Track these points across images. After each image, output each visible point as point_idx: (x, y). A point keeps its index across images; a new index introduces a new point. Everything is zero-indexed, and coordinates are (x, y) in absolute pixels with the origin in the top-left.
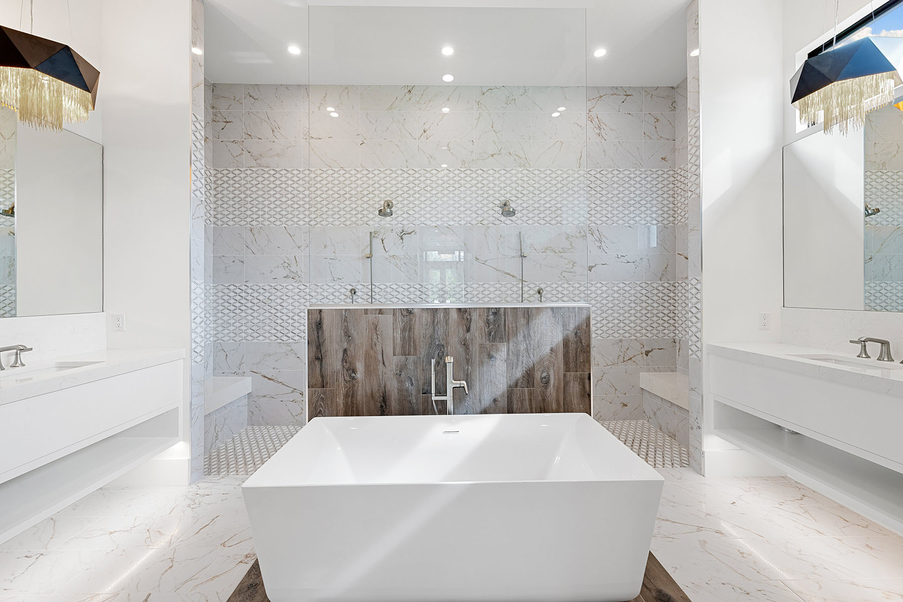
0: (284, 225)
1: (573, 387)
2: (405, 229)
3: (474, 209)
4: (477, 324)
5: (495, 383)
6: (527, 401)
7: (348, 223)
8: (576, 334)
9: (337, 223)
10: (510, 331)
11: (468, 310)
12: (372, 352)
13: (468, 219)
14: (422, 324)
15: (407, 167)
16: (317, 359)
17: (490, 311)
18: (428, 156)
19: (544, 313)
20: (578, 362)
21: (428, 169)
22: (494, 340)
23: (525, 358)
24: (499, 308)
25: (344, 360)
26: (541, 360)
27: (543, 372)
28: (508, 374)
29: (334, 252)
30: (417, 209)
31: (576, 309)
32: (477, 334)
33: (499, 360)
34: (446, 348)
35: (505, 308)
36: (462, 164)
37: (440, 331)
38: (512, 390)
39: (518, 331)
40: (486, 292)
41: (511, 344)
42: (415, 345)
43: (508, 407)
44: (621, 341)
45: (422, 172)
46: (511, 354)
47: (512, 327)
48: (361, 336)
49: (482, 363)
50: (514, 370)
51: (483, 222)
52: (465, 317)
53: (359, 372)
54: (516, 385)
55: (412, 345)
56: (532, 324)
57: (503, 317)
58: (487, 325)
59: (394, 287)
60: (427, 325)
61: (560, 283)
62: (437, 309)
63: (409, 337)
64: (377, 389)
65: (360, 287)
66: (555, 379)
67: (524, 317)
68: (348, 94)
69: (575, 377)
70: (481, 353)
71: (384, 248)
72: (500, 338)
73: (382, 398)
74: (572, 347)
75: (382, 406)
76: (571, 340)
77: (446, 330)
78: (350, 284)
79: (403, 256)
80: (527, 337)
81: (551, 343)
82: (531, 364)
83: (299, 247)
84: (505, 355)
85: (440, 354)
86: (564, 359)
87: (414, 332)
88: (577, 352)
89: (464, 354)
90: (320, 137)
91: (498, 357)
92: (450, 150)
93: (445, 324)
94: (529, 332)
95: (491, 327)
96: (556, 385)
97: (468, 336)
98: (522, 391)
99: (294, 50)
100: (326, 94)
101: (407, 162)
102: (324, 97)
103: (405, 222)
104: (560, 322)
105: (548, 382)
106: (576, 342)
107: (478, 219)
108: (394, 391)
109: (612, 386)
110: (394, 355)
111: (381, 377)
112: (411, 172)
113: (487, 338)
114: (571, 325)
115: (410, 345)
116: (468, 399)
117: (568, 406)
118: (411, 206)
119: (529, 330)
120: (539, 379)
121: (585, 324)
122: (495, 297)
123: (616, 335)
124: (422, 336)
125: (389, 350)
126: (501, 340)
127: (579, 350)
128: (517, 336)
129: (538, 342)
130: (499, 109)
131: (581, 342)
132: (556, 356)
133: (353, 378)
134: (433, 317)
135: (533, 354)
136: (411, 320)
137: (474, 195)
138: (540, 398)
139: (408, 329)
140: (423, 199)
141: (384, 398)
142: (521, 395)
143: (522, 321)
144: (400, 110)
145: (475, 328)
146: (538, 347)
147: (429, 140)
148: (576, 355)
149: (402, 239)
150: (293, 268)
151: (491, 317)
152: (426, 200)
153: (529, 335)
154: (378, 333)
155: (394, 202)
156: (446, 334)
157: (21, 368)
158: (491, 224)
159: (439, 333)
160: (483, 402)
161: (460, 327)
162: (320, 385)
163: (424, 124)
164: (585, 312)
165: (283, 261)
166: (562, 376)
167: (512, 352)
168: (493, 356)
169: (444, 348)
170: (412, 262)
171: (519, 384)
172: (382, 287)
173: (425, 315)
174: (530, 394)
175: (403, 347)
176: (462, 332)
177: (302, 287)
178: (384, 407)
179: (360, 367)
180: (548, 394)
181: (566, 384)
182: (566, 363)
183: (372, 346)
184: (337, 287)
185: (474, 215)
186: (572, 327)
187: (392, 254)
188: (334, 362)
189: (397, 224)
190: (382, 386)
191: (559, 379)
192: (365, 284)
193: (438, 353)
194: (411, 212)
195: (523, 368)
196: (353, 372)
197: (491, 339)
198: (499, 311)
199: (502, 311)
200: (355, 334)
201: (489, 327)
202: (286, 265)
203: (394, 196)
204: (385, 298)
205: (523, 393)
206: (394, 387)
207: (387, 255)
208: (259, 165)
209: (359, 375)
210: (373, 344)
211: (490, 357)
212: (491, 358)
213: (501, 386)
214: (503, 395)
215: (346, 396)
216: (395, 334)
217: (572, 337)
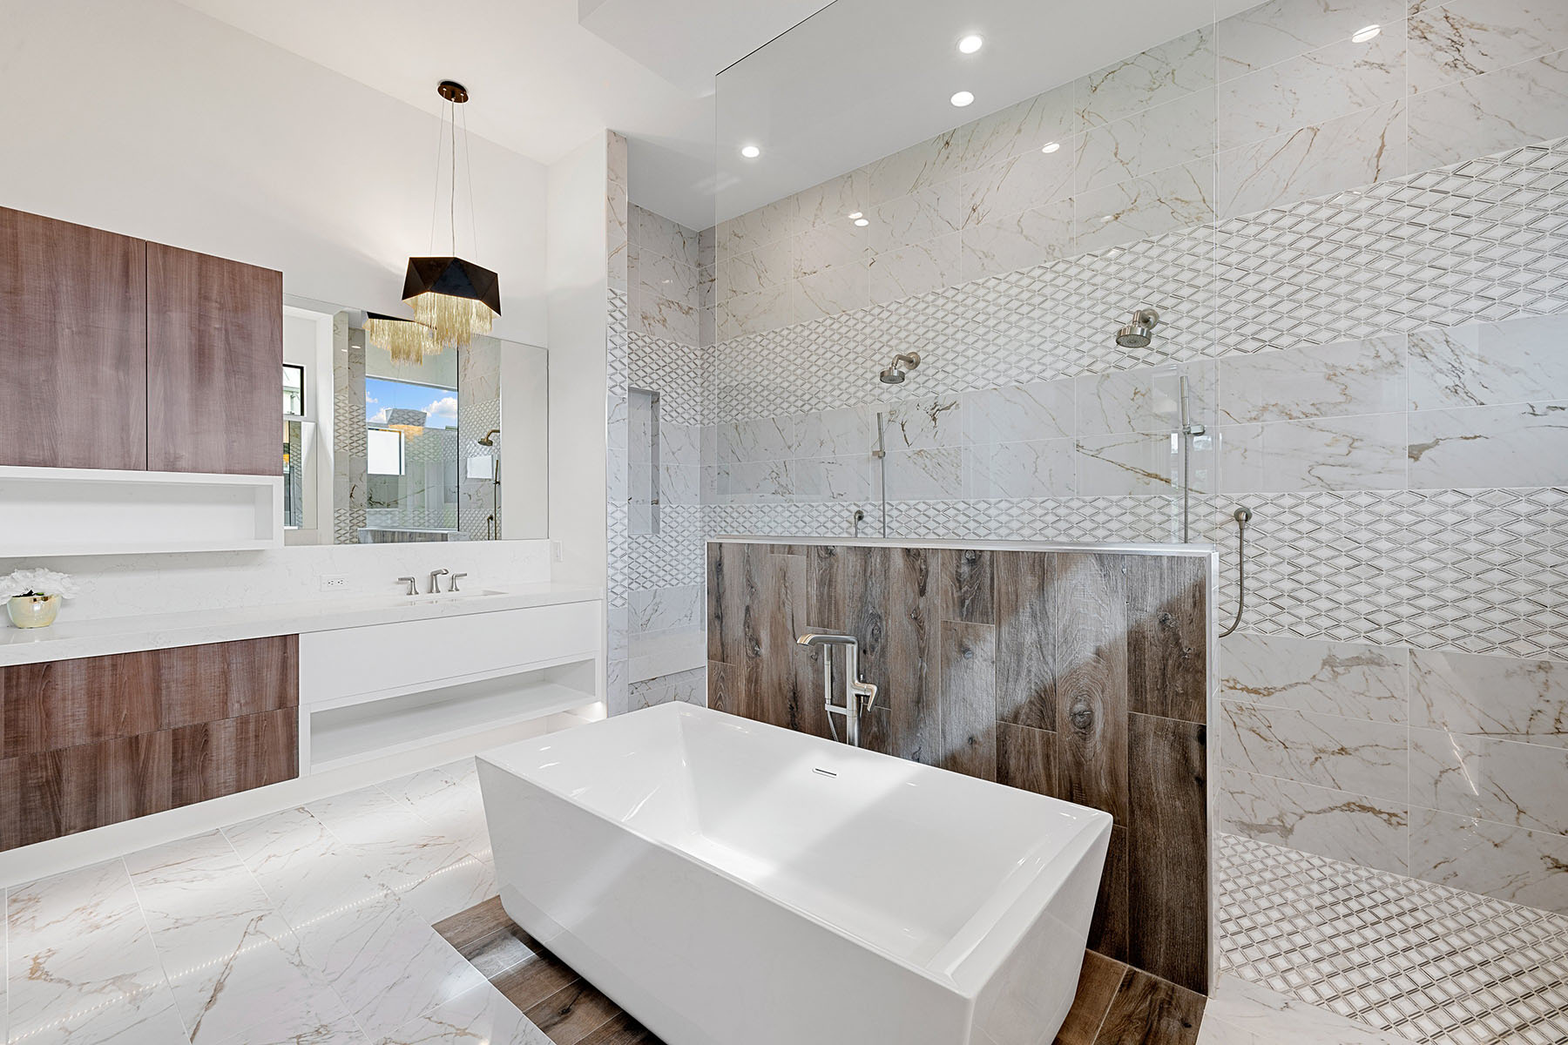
0: (773, 416)
1: (1156, 752)
2: (940, 402)
3: (1074, 341)
4: (939, 580)
5: (972, 706)
6: (1039, 758)
7: (852, 401)
8: (1163, 621)
9: (837, 403)
10: (1003, 602)
11: (922, 553)
12: (779, 616)
13: (1061, 365)
14: (848, 575)
15: (943, 286)
16: (718, 617)
17: (963, 557)
18: (981, 255)
19: (1080, 565)
20: (1170, 693)
21: (980, 281)
22: (970, 615)
23: (1034, 663)
24: (981, 551)
25: (747, 624)
26: (1073, 673)
27: (1076, 700)
28: (999, 692)
29: (834, 452)
30: (960, 360)
31: (1165, 561)
32: (938, 601)
33: (981, 659)
34: (884, 623)
35: (992, 552)
36: (1048, 253)
37: (876, 591)
38: (1007, 726)
39: (1020, 603)
40: (1101, 518)
41: (1004, 629)
42: (837, 611)
43: (998, 760)
44: (1543, 667)
45: (970, 288)
46: (1004, 650)
47: (1007, 593)
48: (766, 584)
49: (947, 661)
50: (1011, 685)
51: (1093, 368)
52: (917, 567)
53: (763, 645)
54: (1016, 718)
55: (833, 609)
56: (1050, 591)
57: (988, 570)
58: (958, 585)
59: (922, 507)
60: (855, 576)
61: (1307, 494)
62: (871, 548)
63: (830, 597)
64: (785, 676)
65: (868, 508)
66: (1107, 721)
67: (1033, 573)
68: (851, 186)
69: (1161, 729)
70: (945, 639)
71: (906, 439)
72: (982, 614)
73: (792, 694)
74: (1152, 654)
75: (792, 708)
76: (1149, 634)
77: (885, 588)
78: (855, 504)
79: (936, 452)
80: (1040, 616)
81: (1097, 636)
82: (1049, 680)
83: (789, 448)
84: (992, 652)
85: (875, 632)
86: (1129, 680)
87: (835, 588)
88: (1165, 665)
89: (914, 636)
90: (815, 270)
91: (978, 651)
92: (1022, 232)
93: (883, 576)
94: (1044, 607)
95: (964, 589)
96: (1109, 735)
97: (922, 602)
98: (1028, 734)
99: (751, 151)
100: (823, 198)
101: (942, 275)
102: (820, 204)
103: (940, 388)
104: (1120, 591)
105: (1088, 726)
106: (1165, 643)
107: (1081, 362)
108: (807, 685)
109: (1503, 797)
110: (808, 624)
111: (791, 658)
112: (950, 293)
113: (958, 611)
114: (1150, 599)
115: (830, 610)
116: (922, 726)
117: (1141, 794)
118: (950, 356)
119: (1044, 604)
120: (1066, 714)
121: (1191, 600)
122: (1121, 529)
123: (1522, 647)
124: (847, 596)
125: (801, 616)
126: (985, 617)
127: (1170, 662)
128: (1018, 612)
129: (1065, 631)
130: (1132, 109)
131: (1178, 644)
132: (1110, 669)
133: (757, 654)
134: (863, 563)
135: (1053, 656)
136: (831, 566)
137: (1074, 313)
138: (1069, 757)
139: (827, 581)
140: (970, 340)
141: (794, 693)
142: (1027, 742)
143: (1029, 581)
144: (931, 184)
145: (935, 589)
146: (1066, 641)
147: (983, 223)
148: (1164, 675)
149: (934, 419)
150: (783, 481)
151: (965, 569)
152: (976, 341)
153: (1044, 612)
154: (787, 584)
155: (922, 355)
156: (884, 597)
157: (455, 592)
158: (1112, 370)
159: (874, 592)
160: (949, 738)
161: (908, 584)
162: (720, 658)
163: (973, 195)
164: (1189, 569)
165: (771, 470)
166: (1126, 719)
167: (1007, 646)
168: (969, 650)
169: (881, 622)
170: (952, 461)
171: (1023, 717)
172: (903, 507)
173: (852, 558)
174: (1047, 743)
175: (820, 612)
176: (912, 595)
177: (793, 509)
178: (795, 709)
179: (765, 637)
180: (1089, 753)
181: (1135, 741)
182: (1137, 690)
183: (780, 605)
184: (838, 508)
185: (1074, 355)
186: (1151, 604)
187: (918, 449)
188: (735, 627)
189: (926, 394)
190: (793, 673)
191: (1117, 725)
192: (876, 503)
193: (872, 628)
194: (950, 368)
195: (1029, 682)
196: (757, 644)
197: (965, 613)
198: (980, 556)
199: (987, 557)
200: (759, 584)
201: (961, 589)
202: (774, 475)
203: (920, 344)
204: (907, 528)
205: (1030, 738)
206: (808, 678)
207: (909, 451)
208: (745, 332)
209: (764, 650)
210: (781, 602)
211: (964, 650)
212: (964, 652)
213: (984, 712)
214: (987, 733)
215: (749, 680)
216: (809, 589)
217: (1152, 629)
